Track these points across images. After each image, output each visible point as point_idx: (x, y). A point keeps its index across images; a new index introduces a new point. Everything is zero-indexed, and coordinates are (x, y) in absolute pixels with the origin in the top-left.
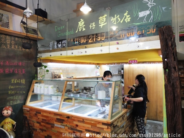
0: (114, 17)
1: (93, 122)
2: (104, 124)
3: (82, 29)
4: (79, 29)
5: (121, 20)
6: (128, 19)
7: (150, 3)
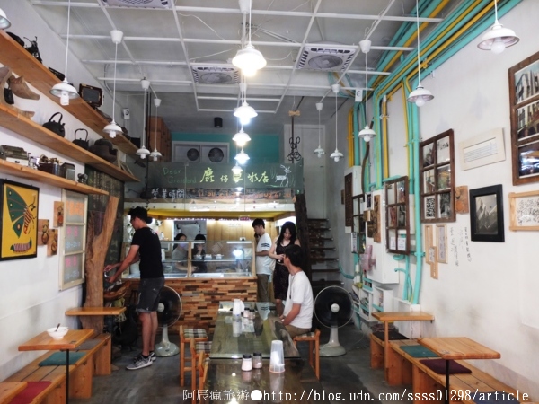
0: (251, 175)
1: (237, 282)
4: (205, 179)
5: (259, 179)
6: (266, 180)
7: (287, 170)
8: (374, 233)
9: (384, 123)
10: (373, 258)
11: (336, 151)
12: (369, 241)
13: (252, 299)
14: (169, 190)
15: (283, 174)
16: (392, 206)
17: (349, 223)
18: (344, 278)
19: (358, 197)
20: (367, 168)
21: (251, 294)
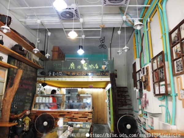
0: (91, 65)
1: (83, 113)
2: (89, 112)
3: (73, 68)
4: (71, 67)
5: (94, 67)
6: (97, 67)
7: (106, 63)
8: (147, 87)
9: (149, 32)
10: (147, 100)
11: (126, 46)
12: (145, 91)
13: (90, 121)
14: (56, 72)
15: (105, 64)
16: (155, 70)
17: (135, 85)
18: (135, 113)
19: (139, 71)
20: (142, 59)
21: (89, 119)
